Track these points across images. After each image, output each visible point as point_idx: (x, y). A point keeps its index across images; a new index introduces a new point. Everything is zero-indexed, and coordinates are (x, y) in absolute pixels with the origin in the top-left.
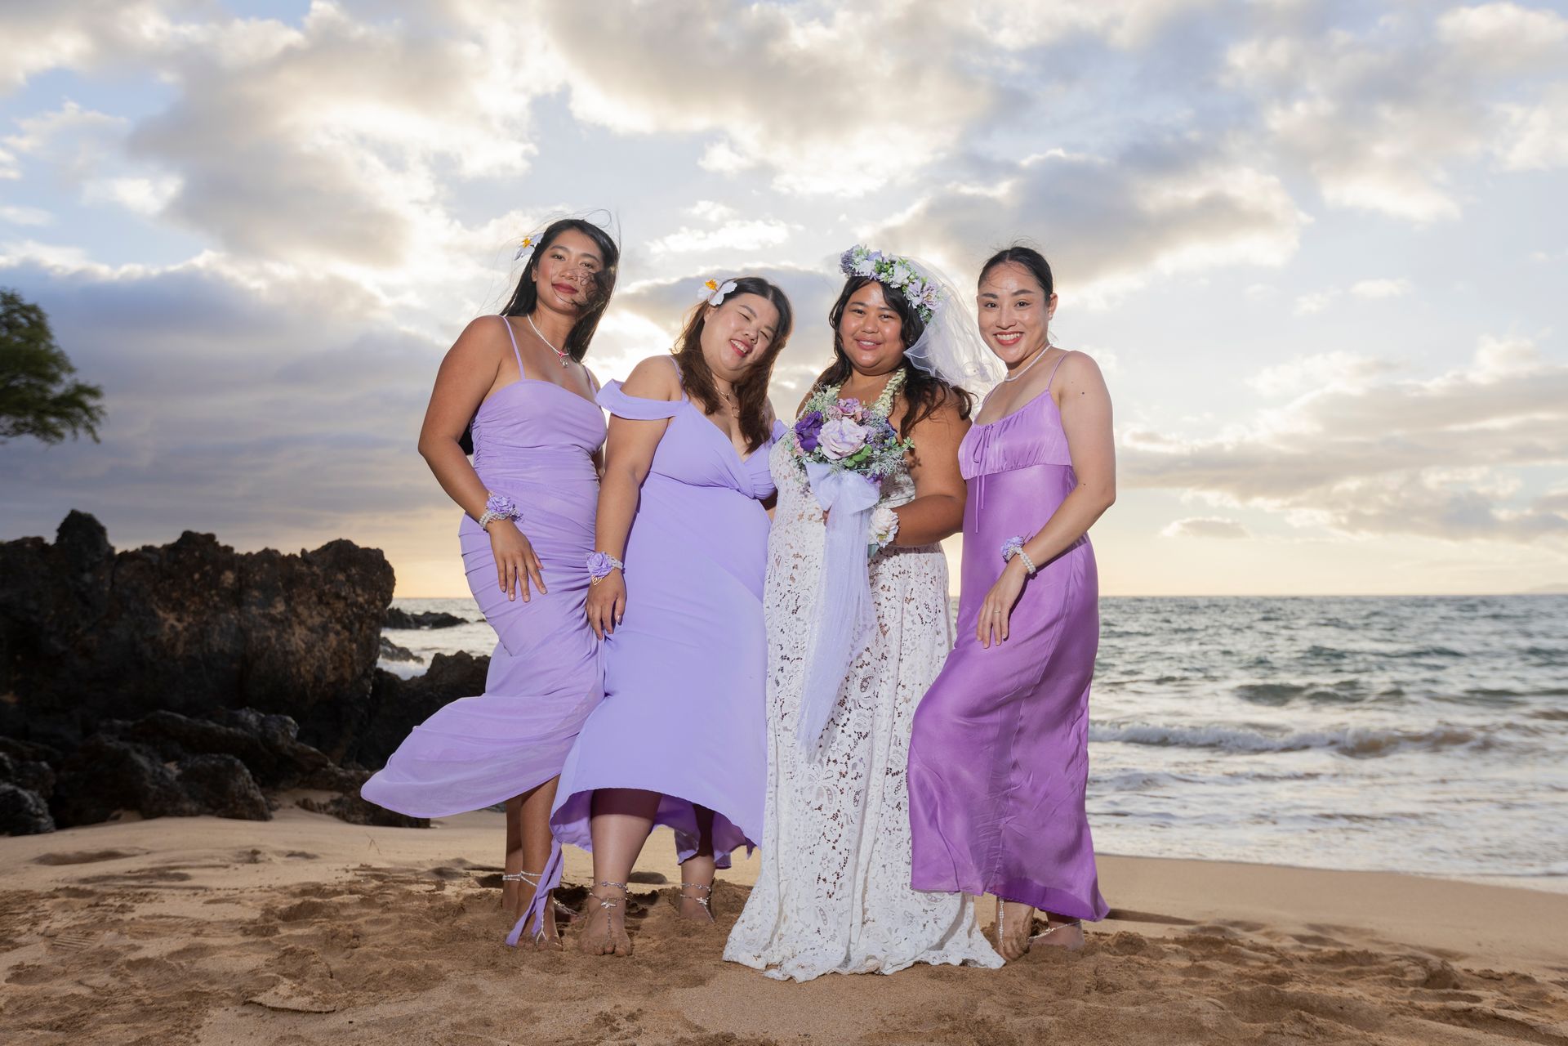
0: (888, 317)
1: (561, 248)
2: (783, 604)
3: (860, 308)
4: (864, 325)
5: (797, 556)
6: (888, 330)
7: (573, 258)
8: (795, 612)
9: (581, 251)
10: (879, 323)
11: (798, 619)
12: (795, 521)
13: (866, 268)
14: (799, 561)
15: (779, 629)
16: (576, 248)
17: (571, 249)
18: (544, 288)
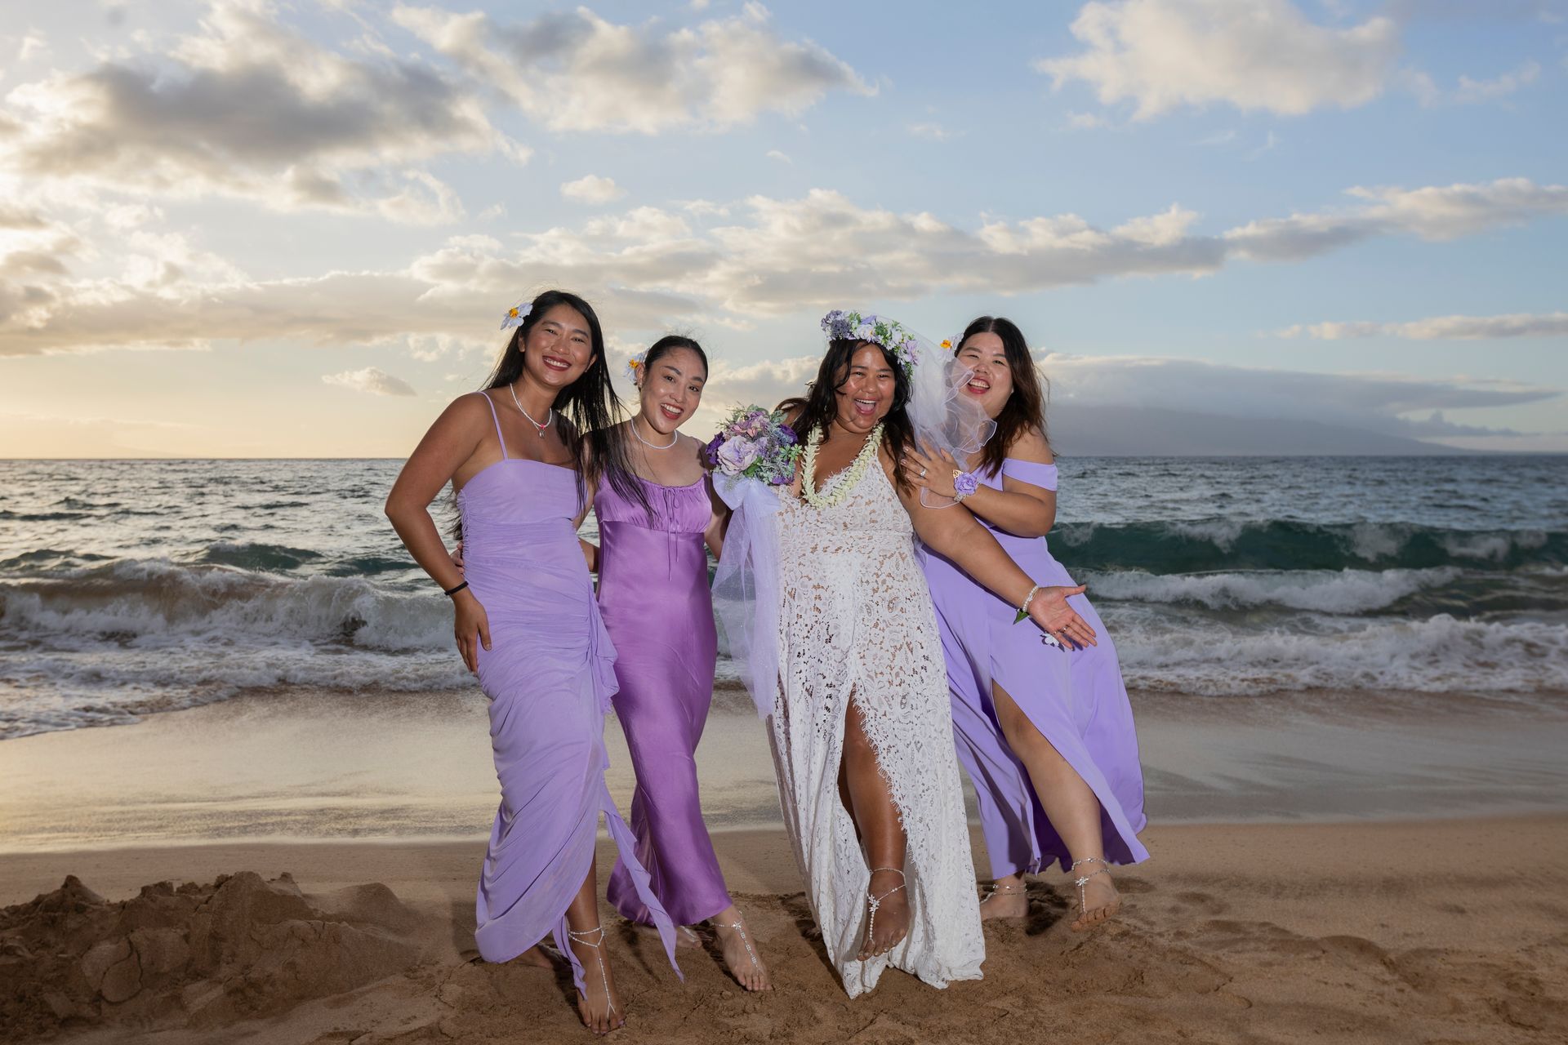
1: (553, 323)
2: (813, 635)
5: (817, 587)
7: (565, 333)
8: (829, 641)
9: (574, 327)
11: (835, 648)
12: (808, 553)
14: (820, 592)
15: (816, 660)
16: (566, 322)
17: (563, 324)
18: (535, 359)
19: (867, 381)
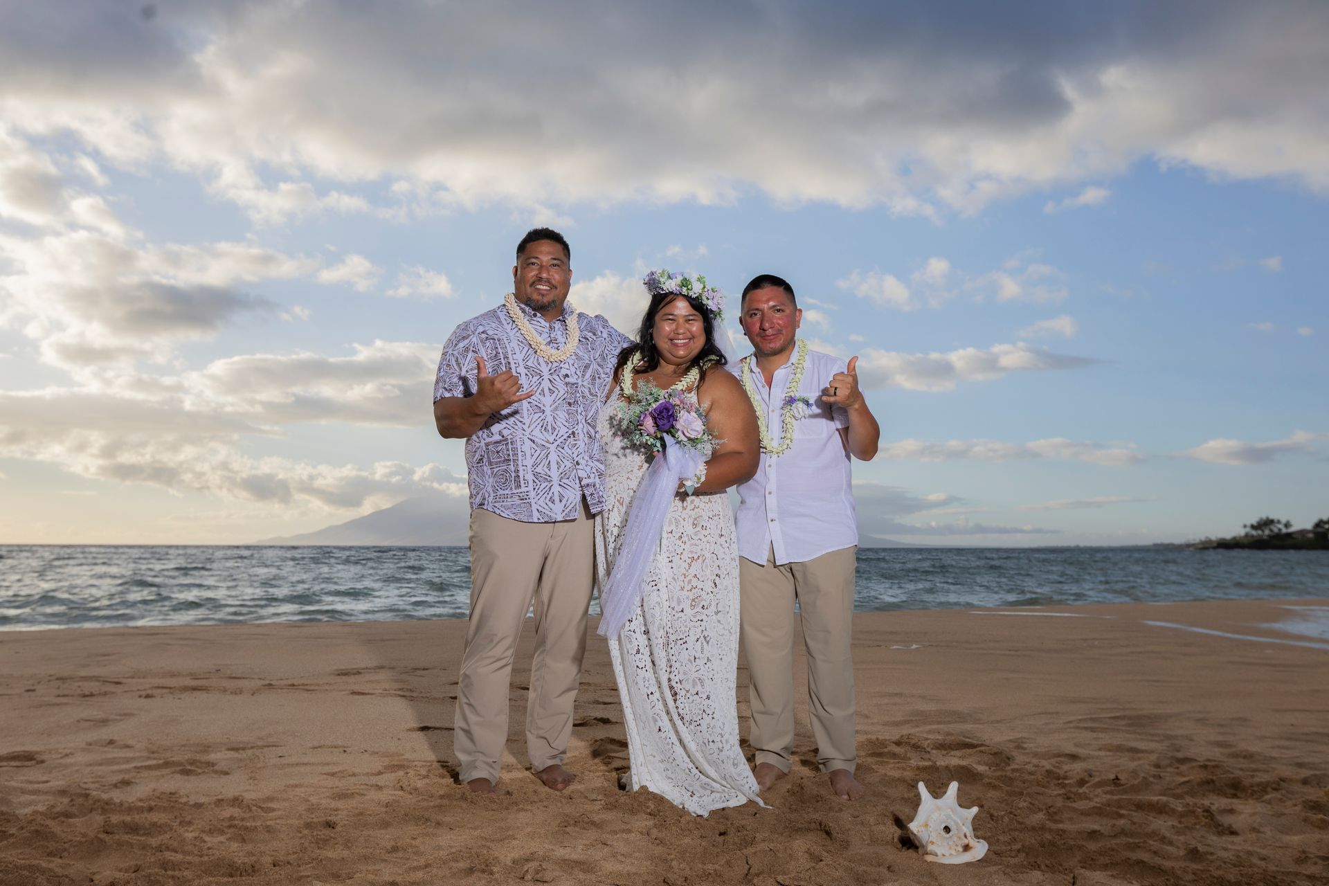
0: (692, 320)
3: (671, 317)
4: (677, 329)
6: (694, 329)
10: (687, 326)
13: (670, 285)
19: (678, 325)
